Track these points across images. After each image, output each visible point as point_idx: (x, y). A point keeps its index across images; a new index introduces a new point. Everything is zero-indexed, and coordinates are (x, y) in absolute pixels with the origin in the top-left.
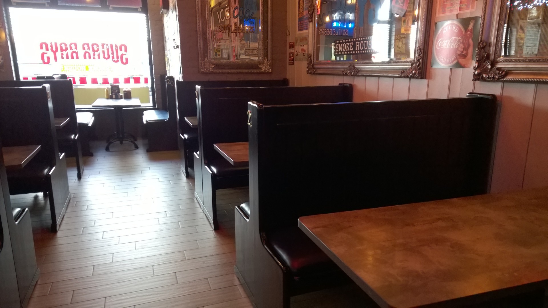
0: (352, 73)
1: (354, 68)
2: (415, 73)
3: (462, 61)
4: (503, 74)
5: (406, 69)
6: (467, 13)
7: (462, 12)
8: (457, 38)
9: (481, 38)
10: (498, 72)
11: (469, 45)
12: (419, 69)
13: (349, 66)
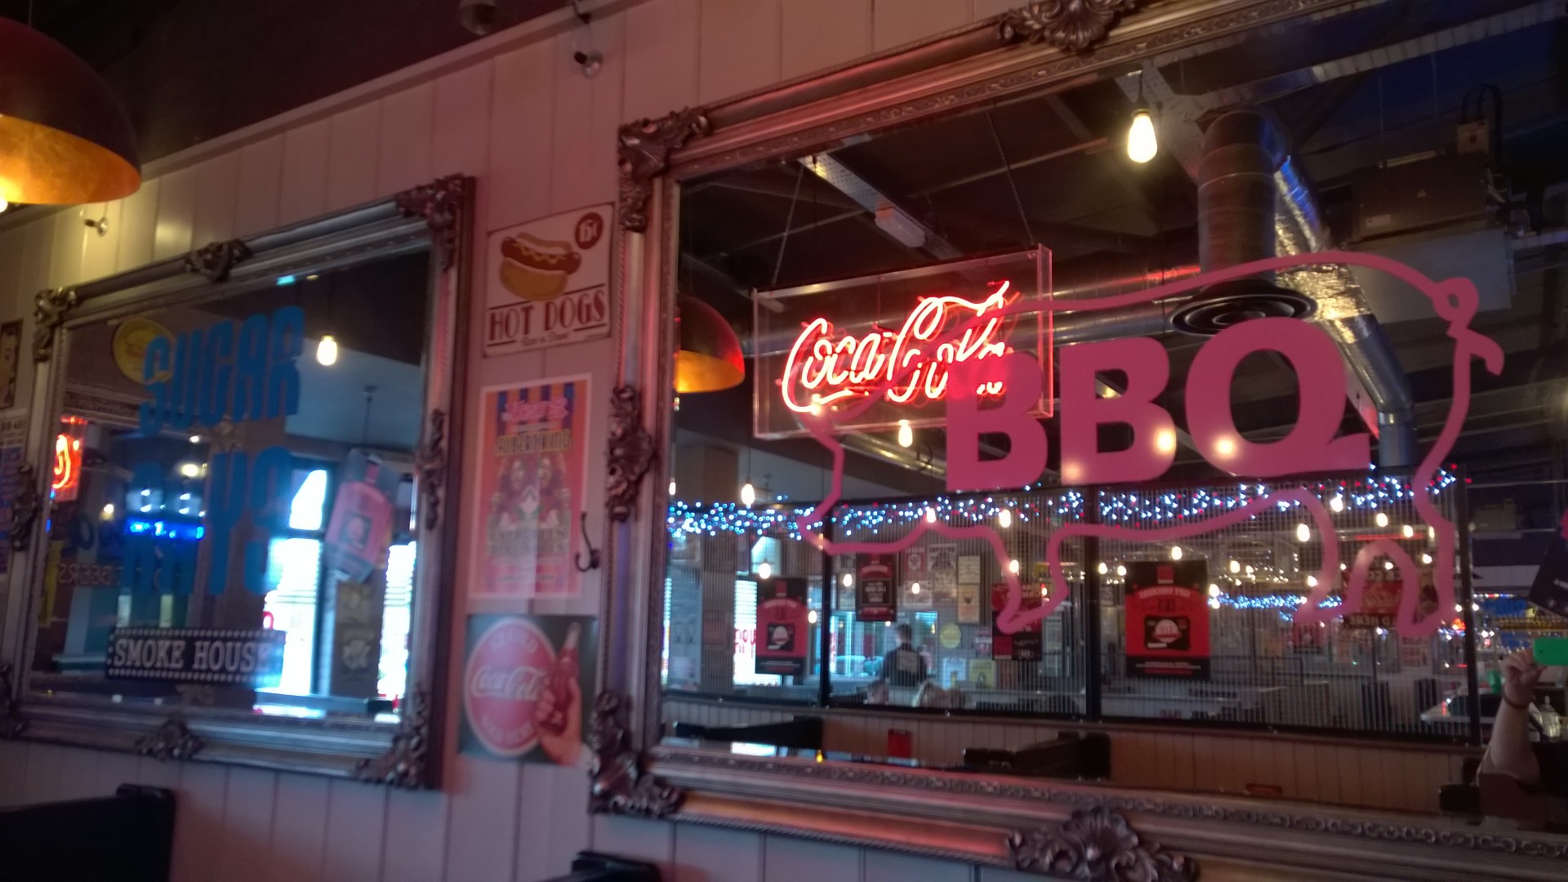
0: (172, 750)
1: (185, 731)
2: (406, 774)
3: (551, 743)
4: (674, 797)
5: (375, 751)
6: (559, 602)
7: (542, 596)
8: (532, 670)
9: (604, 682)
10: (657, 791)
11: (569, 698)
12: (421, 758)
13: (164, 726)
